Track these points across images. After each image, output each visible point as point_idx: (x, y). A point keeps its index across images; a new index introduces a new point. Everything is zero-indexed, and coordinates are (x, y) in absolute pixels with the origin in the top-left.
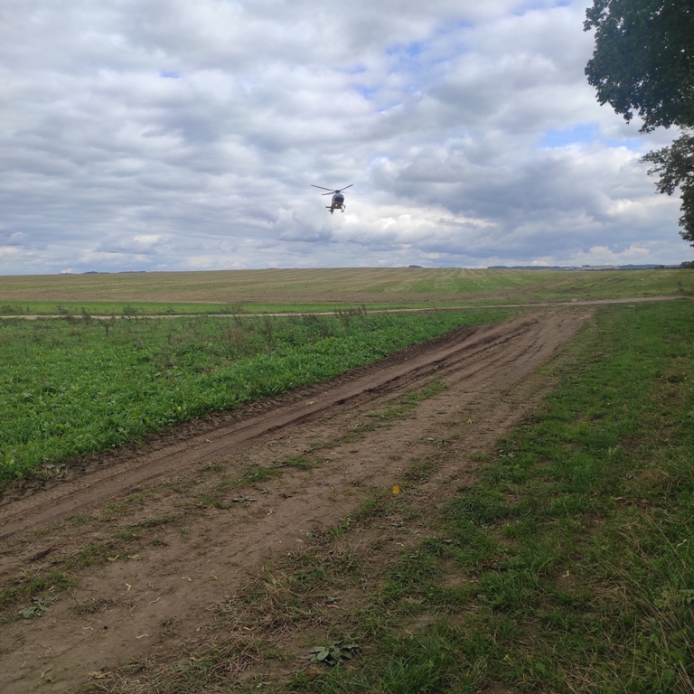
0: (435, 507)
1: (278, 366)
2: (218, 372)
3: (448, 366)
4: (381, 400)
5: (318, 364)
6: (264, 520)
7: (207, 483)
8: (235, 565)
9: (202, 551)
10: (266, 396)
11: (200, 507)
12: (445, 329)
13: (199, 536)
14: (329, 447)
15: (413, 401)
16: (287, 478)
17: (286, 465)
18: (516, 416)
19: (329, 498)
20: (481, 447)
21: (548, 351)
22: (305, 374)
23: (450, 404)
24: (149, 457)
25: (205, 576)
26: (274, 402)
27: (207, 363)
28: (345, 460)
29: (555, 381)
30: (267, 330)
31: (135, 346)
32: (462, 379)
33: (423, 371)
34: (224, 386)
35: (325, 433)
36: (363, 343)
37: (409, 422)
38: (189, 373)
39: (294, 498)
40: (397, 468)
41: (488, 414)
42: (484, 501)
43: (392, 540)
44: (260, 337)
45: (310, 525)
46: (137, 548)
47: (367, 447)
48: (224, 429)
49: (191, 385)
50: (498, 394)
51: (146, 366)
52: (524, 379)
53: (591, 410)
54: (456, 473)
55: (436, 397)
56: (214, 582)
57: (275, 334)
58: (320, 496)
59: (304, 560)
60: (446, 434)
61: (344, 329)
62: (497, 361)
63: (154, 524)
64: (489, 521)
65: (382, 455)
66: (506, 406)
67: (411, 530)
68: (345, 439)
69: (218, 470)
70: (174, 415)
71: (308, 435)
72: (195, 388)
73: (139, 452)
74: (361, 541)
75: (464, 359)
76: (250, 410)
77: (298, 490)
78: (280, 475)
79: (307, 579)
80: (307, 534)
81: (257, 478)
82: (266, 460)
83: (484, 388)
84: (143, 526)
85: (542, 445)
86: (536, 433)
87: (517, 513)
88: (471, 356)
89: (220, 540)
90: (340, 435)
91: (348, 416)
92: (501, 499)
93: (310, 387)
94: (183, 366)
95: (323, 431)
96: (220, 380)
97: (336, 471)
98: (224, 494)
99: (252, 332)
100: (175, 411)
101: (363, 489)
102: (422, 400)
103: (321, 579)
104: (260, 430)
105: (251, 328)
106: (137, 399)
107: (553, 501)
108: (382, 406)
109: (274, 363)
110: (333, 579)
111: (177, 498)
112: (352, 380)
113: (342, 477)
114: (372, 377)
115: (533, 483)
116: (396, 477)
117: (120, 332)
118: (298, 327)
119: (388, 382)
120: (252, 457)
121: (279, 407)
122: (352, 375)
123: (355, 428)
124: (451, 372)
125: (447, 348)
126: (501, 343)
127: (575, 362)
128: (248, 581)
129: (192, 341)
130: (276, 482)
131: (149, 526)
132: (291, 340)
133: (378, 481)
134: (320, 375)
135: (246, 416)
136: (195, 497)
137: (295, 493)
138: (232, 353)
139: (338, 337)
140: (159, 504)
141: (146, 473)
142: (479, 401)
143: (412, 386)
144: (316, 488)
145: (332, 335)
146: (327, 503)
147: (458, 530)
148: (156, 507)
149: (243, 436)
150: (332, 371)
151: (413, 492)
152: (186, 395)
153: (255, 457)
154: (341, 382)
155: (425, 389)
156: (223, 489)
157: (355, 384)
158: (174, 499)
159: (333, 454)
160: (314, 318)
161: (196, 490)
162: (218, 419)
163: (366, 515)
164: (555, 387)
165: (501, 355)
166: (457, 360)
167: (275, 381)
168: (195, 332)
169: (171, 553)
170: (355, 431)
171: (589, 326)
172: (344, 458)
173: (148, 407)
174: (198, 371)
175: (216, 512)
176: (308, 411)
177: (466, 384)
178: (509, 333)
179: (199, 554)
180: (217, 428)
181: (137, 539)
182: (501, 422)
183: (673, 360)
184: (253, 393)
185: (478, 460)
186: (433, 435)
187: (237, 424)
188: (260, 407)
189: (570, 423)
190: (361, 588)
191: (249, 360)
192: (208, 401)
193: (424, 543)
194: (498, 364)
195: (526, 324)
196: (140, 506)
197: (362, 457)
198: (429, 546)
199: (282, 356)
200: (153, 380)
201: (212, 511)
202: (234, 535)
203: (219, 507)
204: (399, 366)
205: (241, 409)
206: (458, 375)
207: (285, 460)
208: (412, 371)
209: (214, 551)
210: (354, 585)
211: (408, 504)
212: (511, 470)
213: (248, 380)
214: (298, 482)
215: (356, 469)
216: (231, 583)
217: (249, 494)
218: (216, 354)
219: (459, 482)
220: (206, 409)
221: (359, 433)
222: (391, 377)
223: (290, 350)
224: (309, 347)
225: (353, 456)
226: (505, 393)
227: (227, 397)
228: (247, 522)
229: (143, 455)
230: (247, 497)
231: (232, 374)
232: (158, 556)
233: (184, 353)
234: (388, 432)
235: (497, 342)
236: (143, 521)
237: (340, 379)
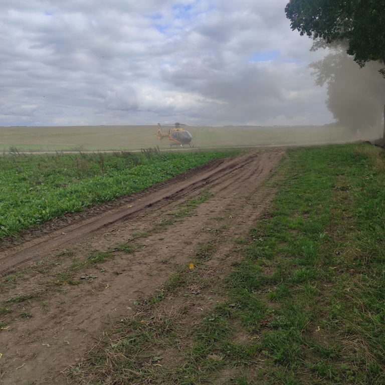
0: (219, 278)
1: (109, 183)
2: (70, 188)
3: (212, 182)
4: (174, 204)
5: (134, 182)
6: (103, 292)
7: (63, 265)
8: (83, 331)
9: (58, 320)
10: (102, 203)
11: (57, 284)
12: (207, 160)
13: (56, 308)
14: (145, 236)
15: (194, 204)
16: (118, 260)
17: (117, 250)
18: (258, 213)
19: (148, 274)
20: (241, 233)
21: (266, 172)
22: (126, 188)
23: (216, 205)
24: (22, 246)
25: (61, 342)
26: (107, 206)
27: (63, 181)
28: (156, 246)
29: (275, 190)
30: (101, 159)
31: (17, 170)
32: (221, 190)
33: (197, 185)
34: (74, 196)
35: (141, 226)
36: (160, 169)
37: (193, 218)
38: (52, 187)
39: (124, 274)
40: (190, 250)
41: (240, 211)
42: (251, 273)
43: (194, 305)
44: (97, 165)
45: (136, 294)
46: (9, 320)
47: (169, 235)
48: (74, 225)
49: (52, 196)
50: (244, 199)
51: (23, 184)
52: (257, 190)
53: (301, 209)
54: (228, 253)
55: (207, 201)
56: (67, 347)
57: (105, 163)
58: (141, 272)
59: (133, 325)
60: (218, 226)
61: (147, 160)
62: (239, 178)
63: (23, 300)
64: (257, 288)
65: (180, 241)
66: (250, 207)
67: (206, 296)
68: (155, 231)
69: (70, 255)
70: (40, 216)
71: (130, 228)
72: (55, 198)
73: (16, 243)
74: (171, 309)
75: (219, 178)
76: (92, 212)
77: (126, 269)
78: (113, 257)
79: (137, 341)
80: (135, 303)
81: (97, 260)
82: (103, 247)
83: (235, 195)
84: (14, 301)
85: (278, 232)
86: (273, 224)
87: (274, 282)
88: (223, 176)
89: (71, 310)
90: (151, 228)
91: (155, 214)
92: (261, 271)
93: (130, 196)
94: (47, 184)
95: (140, 225)
96: (72, 192)
97: (150, 253)
98: (73, 273)
99: (92, 162)
100: (41, 214)
101: (169, 265)
102: (200, 203)
103: (147, 341)
104: (98, 226)
105: (91, 160)
106: (16, 205)
107: (297, 272)
108: (176, 208)
109: (106, 182)
110: (156, 340)
111: (41, 278)
112: (155, 191)
113: (155, 258)
114: (167, 189)
115: (279, 258)
116: (190, 257)
117: (8, 162)
118: (120, 159)
119: (177, 192)
120: (94, 245)
121: (110, 209)
122: (155, 188)
123: (160, 223)
124: (214, 186)
125: (209, 171)
126: (239, 168)
127: (284, 179)
128: (93, 345)
129: (54, 168)
130: (111, 263)
131: (19, 302)
132: (116, 167)
133: (181, 260)
134: (135, 189)
135: (89, 216)
136: (53, 276)
137: (124, 271)
138: (79, 175)
139: (144, 165)
140: (28, 282)
141: (20, 258)
142: (233, 204)
143: (192, 194)
144: (138, 266)
145: (141, 164)
146: (146, 277)
147: (239, 297)
148: (25, 285)
149: (87, 230)
150: (143, 186)
151: (203, 267)
152: (49, 202)
153: (96, 244)
154: (148, 192)
155: (200, 196)
156: (74, 269)
157: (157, 194)
158: (39, 278)
159: (148, 241)
160: (129, 154)
161: (55, 270)
162: (70, 218)
163: (174, 286)
164: (277, 194)
165: (241, 175)
166: (216, 178)
167: (107, 193)
168: (56, 161)
169: (34, 323)
170: (160, 225)
171: (286, 158)
172: (155, 244)
173: (23, 211)
174: (58, 186)
175: (69, 287)
176: (129, 212)
177: (224, 193)
178: (243, 162)
179: (56, 323)
180: (70, 225)
181: (10, 312)
182: (250, 217)
183: (337, 177)
184: (93, 201)
185: (240, 243)
186: (209, 226)
187: (84, 221)
188: (98, 210)
189: (291, 217)
190: (177, 347)
191: (90, 179)
192: (64, 206)
193: (217, 308)
194: (240, 180)
195: (250, 157)
196: (13, 285)
197: (167, 243)
198: (221, 311)
199: (111, 177)
200: (28, 193)
201: (66, 287)
202: (82, 306)
203: (71, 283)
204: (183, 182)
205: (86, 211)
206: (218, 187)
207: (116, 246)
208: (191, 185)
209: (67, 319)
210: (171, 345)
211: (201, 276)
212: (263, 250)
213: (90, 192)
214: (125, 262)
215: (164, 252)
216: (80, 347)
217: (93, 273)
218: (69, 176)
219: (231, 260)
220: (62, 212)
221: (164, 226)
222: (178, 189)
223: (116, 173)
224: (128, 171)
225: (161, 242)
226: (248, 198)
227: (76, 203)
228: (91, 295)
229: (18, 245)
230: (91, 275)
231: (79, 188)
232: (25, 326)
233: (49, 175)
234: (181, 225)
235: (236, 167)
236: (14, 297)
237: (147, 191)
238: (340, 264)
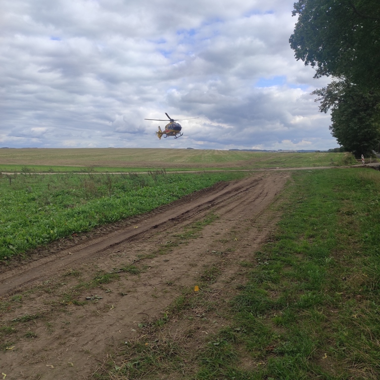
0: (224, 302)
1: (116, 204)
2: (78, 208)
3: (217, 204)
4: (180, 225)
5: (140, 203)
6: (108, 313)
7: (69, 285)
8: (87, 353)
9: (63, 341)
10: (109, 223)
11: (62, 305)
12: (212, 183)
13: (61, 328)
14: (150, 257)
15: (199, 226)
16: (123, 281)
17: (123, 271)
18: (263, 236)
19: (153, 296)
20: (246, 256)
21: (271, 196)
22: (132, 209)
23: (221, 228)
24: (30, 266)
25: (65, 363)
26: (114, 227)
27: (71, 202)
28: (161, 267)
29: (280, 214)
30: (109, 182)
31: (27, 191)
32: (226, 213)
33: (203, 207)
34: (82, 216)
35: (147, 248)
36: (165, 190)
37: (199, 240)
38: (60, 208)
39: (129, 296)
40: (195, 272)
41: (246, 234)
42: (257, 297)
43: (199, 328)
44: (105, 186)
45: (140, 316)
46: (14, 340)
47: (175, 257)
48: (81, 245)
49: (60, 216)
50: (250, 222)
51: (33, 204)
52: (262, 213)
53: (306, 232)
54: (234, 276)
55: (212, 223)
56: (71, 369)
57: (113, 184)
58: (146, 293)
59: (138, 348)
60: (223, 248)
61: (154, 182)
62: (244, 201)
63: (28, 319)
64: (262, 312)
65: (185, 263)
66: (256, 230)
67: (211, 320)
68: (160, 252)
69: (77, 275)
70: (48, 236)
71: (136, 249)
72: (63, 218)
73: (23, 262)
74: (176, 332)
75: (225, 200)
76: (98, 232)
77: (131, 290)
78: (118, 278)
79: (141, 365)
80: (139, 325)
81: (103, 281)
82: (109, 268)
83: (240, 218)
84: (20, 321)
85: (284, 255)
86: (278, 247)
87: (280, 307)
88: (229, 199)
89: (76, 332)
90: (157, 249)
91: (161, 236)
92: (266, 295)
93: (136, 217)
94: (56, 204)
95: (145, 246)
96: (79, 213)
97: (155, 275)
98: (79, 293)
99: (99, 183)
100: (49, 234)
101: (174, 287)
102: (205, 225)
103: (151, 365)
104: (105, 246)
105: (99, 181)
106: (25, 225)
107: (303, 296)
108: (181, 230)
109: (114, 203)
110: (160, 364)
111: (47, 297)
112: (161, 213)
113: (160, 279)
114: (173, 211)
115: (285, 283)
116: (195, 279)
117: (18, 182)
118: (127, 181)
119: (183, 214)
120: (100, 265)
121: (117, 230)
122: (161, 209)
123: (166, 244)
124: (219, 208)
125: (214, 194)
126: (244, 191)
127: (289, 202)
128: (97, 367)
129: (63, 188)
130: (116, 284)
131: (25, 321)
132: (123, 188)
133: (186, 282)
134: (141, 210)
135: (95, 237)
136: (60, 296)
137: (129, 292)
138: (87, 196)
139: (150, 186)
140: (34, 302)
141: (26, 278)
142: (238, 226)
143: (197, 216)
144: (143, 288)
145: (147, 185)
146: (151, 299)
147: (244, 321)
148: (31, 305)
149: (93, 250)
150: (149, 208)
151: (208, 290)
152: (57, 222)
153: (101, 265)
154: (154, 214)
155: (205, 218)
156: (78, 289)
157: (163, 215)
158: (45, 298)
159: (153, 262)
160: (136, 175)
161: (61, 290)
162: (77, 238)
163: (179, 309)
164: (282, 217)
165: (246, 198)
166: (221, 201)
167: (114, 214)
168: (65, 182)
169: (39, 344)
170: (166, 246)
171: (290, 182)
172: (160, 265)
173: (31, 231)
174: (66, 206)
175: (74, 308)
176: (135, 233)
177: (229, 216)
178: (248, 185)
179: (61, 344)
180: (77, 245)
181: (15, 332)
182: (255, 240)
183: (342, 201)
184: (100, 221)
185: (245, 266)
186: (214, 248)
187: (90, 242)
188: (105, 230)
189: (296, 241)
190: (181, 372)
191: (98, 200)
192: (71, 227)
193: (222, 332)
194: (245, 203)
195: (256, 181)
196: (19, 304)
197: (172, 264)
198: (225, 335)
199: (118, 198)
200: (36, 212)
201: (72, 308)
202: (86, 327)
203: (76, 304)
204: (188, 204)
205: (93, 232)
206: (224, 210)
207: (122, 267)
208: (196, 207)
209: (71, 340)
210: (175, 369)
211: (206, 299)
212: (269, 273)
213: (97, 213)
214: (131, 283)
215: (169, 273)
216: (84, 369)
217: (98, 293)
218: (77, 196)
219: (236, 283)
220: (70, 232)
221: (170, 247)
222: (184, 211)
223: (122, 194)
224: (134, 192)
225: (166, 264)
226: (253, 221)
227: (84, 224)
228: (96, 315)
229: (25, 264)
230: (96, 296)
231: (87, 208)
232: (30, 347)
233: (58, 195)
234: (187, 247)
235: (242, 190)
236: (20, 316)
237: (153, 212)
238: (346, 289)
